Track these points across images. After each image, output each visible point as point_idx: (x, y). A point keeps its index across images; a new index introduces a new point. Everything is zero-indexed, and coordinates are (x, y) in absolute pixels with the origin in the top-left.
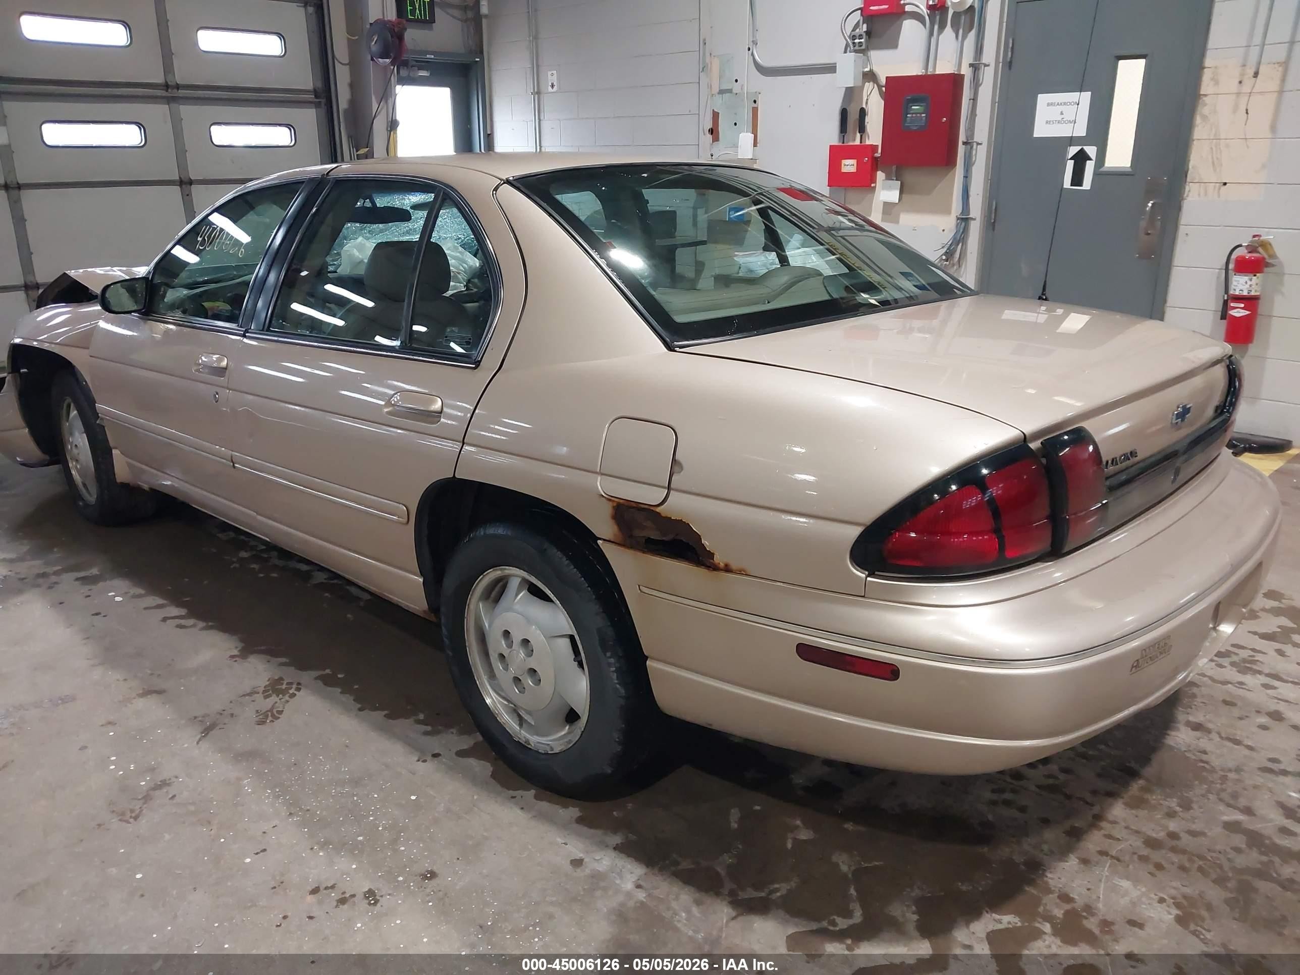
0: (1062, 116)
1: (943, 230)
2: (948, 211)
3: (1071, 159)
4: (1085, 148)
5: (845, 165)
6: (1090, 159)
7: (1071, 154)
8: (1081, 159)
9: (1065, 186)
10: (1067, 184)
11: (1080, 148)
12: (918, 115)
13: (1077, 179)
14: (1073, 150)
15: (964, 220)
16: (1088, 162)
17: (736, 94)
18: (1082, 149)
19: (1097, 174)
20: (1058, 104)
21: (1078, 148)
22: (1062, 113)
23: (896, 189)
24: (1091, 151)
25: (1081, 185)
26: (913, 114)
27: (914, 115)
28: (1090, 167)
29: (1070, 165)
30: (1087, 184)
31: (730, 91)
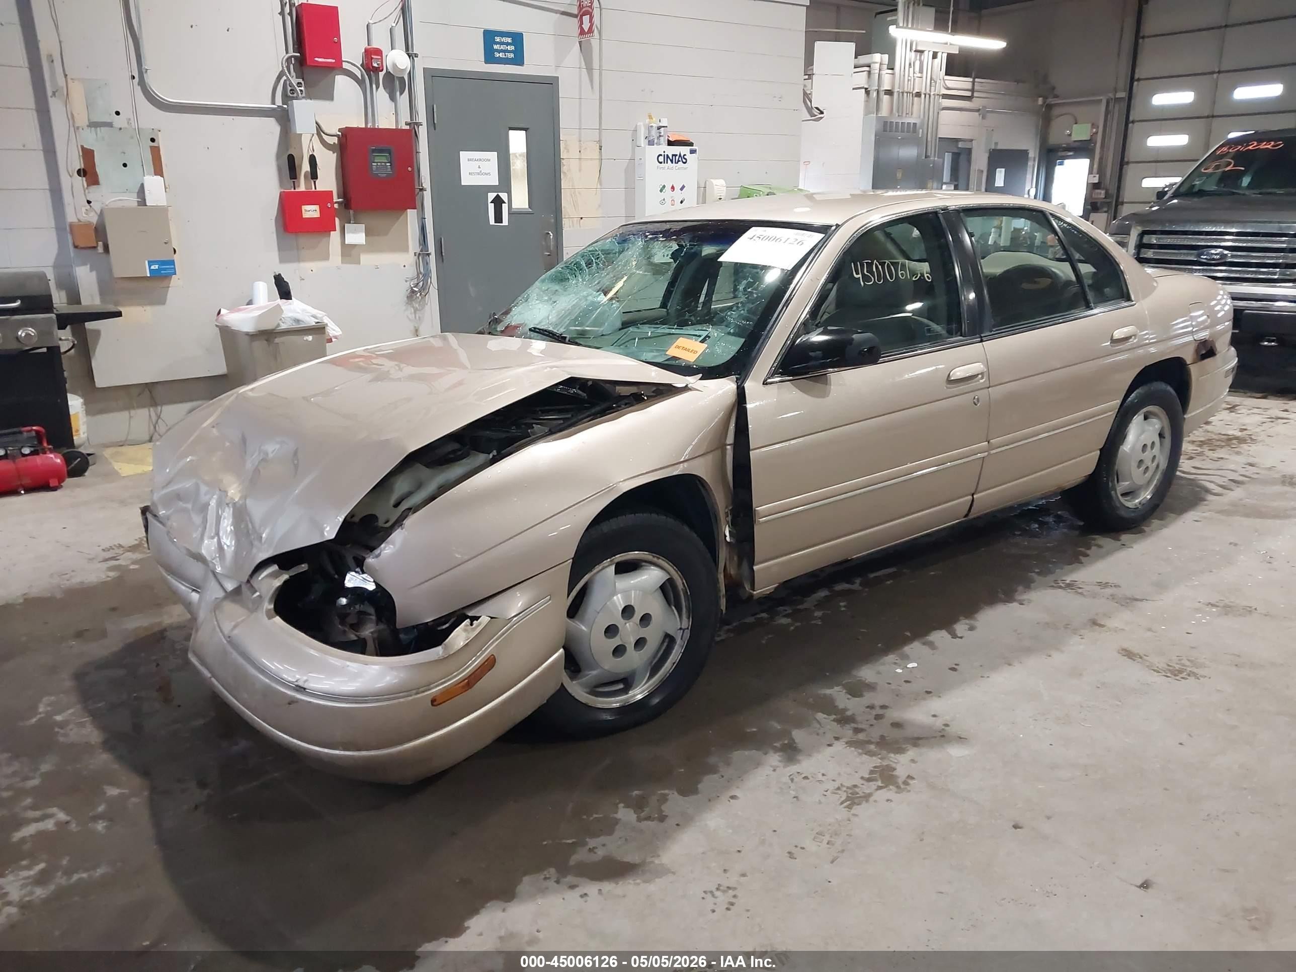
0: (480, 169)
1: (404, 266)
2: (406, 249)
3: (491, 202)
4: (500, 194)
5: (306, 211)
6: (505, 203)
7: (490, 200)
8: (498, 202)
9: (491, 224)
10: (492, 221)
11: (496, 194)
12: (383, 164)
13: (498, 218)
14: (491, 196)
15: (423, 254)
16: (503, 205)
17: (120, 129)
18: (498, 195)
19: (511, 213)
20: (475, 160)
21: (495, 195)
22: (479, 167)
23: (362, 232)
24: (504, 196)
25: (502, 223)
26: (377, 162)
27: (379, 164)
28: (505, 207)
29: (491, 207)
30: (505, 222)
31: (110, 125)
